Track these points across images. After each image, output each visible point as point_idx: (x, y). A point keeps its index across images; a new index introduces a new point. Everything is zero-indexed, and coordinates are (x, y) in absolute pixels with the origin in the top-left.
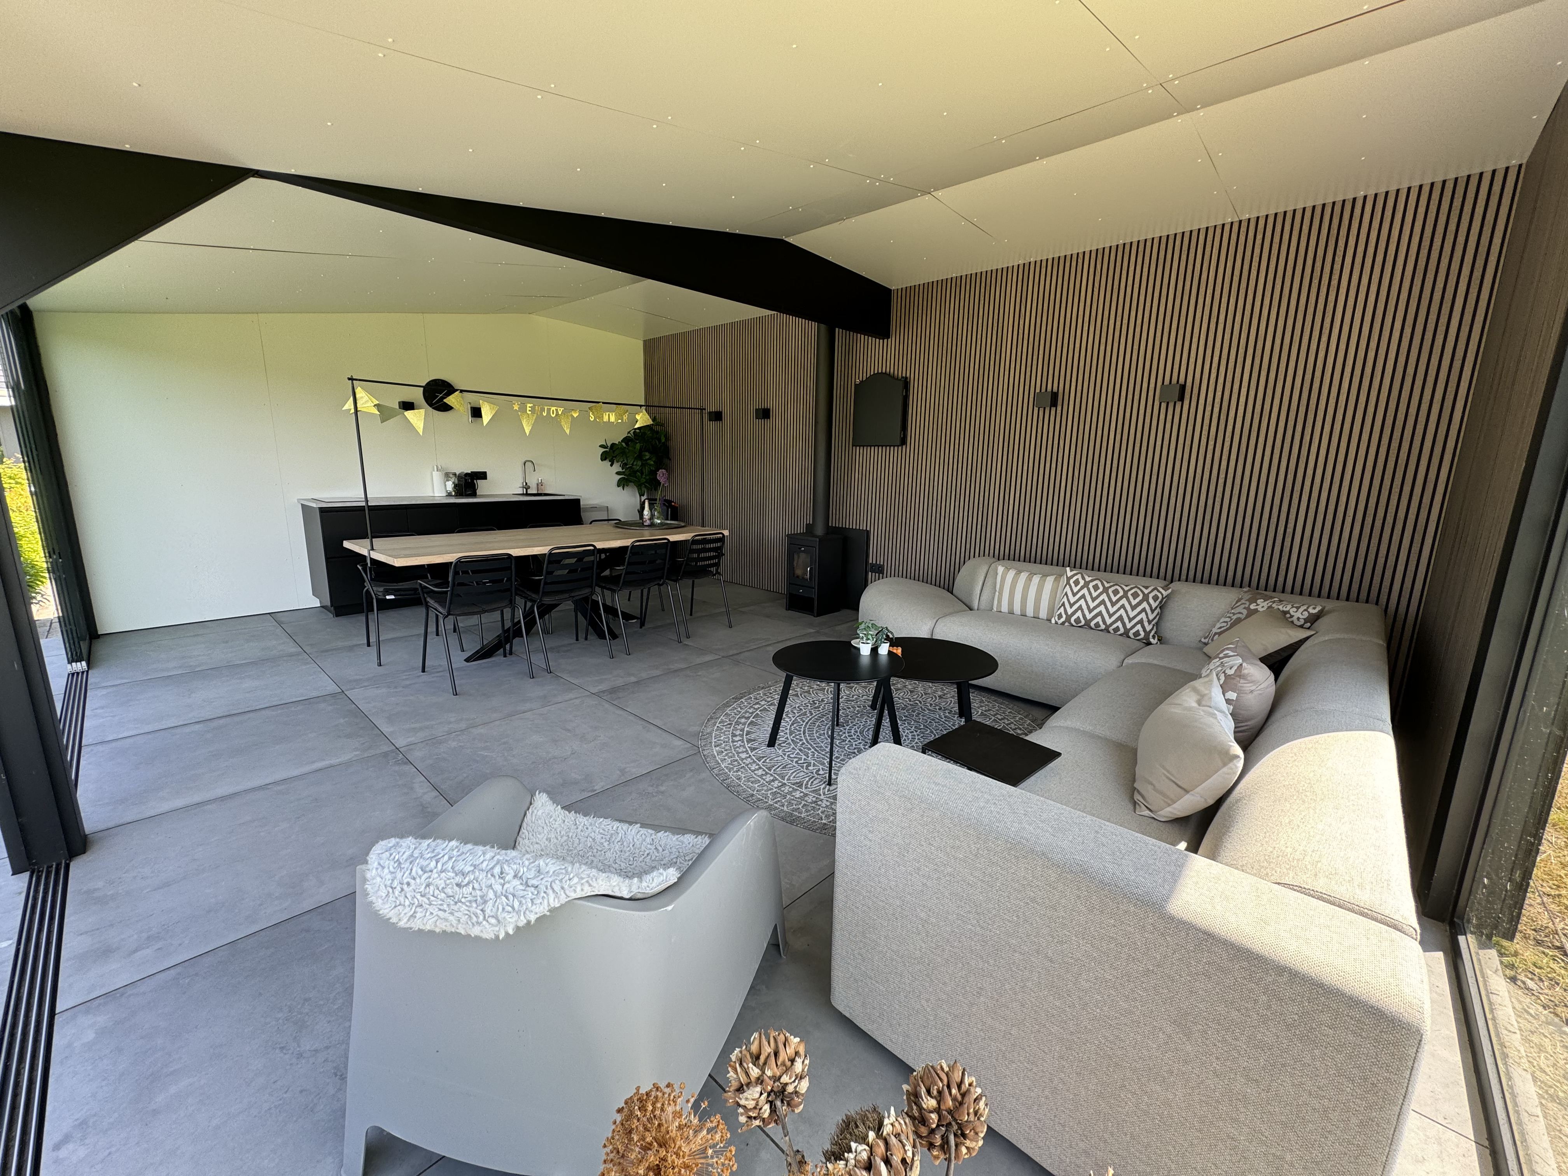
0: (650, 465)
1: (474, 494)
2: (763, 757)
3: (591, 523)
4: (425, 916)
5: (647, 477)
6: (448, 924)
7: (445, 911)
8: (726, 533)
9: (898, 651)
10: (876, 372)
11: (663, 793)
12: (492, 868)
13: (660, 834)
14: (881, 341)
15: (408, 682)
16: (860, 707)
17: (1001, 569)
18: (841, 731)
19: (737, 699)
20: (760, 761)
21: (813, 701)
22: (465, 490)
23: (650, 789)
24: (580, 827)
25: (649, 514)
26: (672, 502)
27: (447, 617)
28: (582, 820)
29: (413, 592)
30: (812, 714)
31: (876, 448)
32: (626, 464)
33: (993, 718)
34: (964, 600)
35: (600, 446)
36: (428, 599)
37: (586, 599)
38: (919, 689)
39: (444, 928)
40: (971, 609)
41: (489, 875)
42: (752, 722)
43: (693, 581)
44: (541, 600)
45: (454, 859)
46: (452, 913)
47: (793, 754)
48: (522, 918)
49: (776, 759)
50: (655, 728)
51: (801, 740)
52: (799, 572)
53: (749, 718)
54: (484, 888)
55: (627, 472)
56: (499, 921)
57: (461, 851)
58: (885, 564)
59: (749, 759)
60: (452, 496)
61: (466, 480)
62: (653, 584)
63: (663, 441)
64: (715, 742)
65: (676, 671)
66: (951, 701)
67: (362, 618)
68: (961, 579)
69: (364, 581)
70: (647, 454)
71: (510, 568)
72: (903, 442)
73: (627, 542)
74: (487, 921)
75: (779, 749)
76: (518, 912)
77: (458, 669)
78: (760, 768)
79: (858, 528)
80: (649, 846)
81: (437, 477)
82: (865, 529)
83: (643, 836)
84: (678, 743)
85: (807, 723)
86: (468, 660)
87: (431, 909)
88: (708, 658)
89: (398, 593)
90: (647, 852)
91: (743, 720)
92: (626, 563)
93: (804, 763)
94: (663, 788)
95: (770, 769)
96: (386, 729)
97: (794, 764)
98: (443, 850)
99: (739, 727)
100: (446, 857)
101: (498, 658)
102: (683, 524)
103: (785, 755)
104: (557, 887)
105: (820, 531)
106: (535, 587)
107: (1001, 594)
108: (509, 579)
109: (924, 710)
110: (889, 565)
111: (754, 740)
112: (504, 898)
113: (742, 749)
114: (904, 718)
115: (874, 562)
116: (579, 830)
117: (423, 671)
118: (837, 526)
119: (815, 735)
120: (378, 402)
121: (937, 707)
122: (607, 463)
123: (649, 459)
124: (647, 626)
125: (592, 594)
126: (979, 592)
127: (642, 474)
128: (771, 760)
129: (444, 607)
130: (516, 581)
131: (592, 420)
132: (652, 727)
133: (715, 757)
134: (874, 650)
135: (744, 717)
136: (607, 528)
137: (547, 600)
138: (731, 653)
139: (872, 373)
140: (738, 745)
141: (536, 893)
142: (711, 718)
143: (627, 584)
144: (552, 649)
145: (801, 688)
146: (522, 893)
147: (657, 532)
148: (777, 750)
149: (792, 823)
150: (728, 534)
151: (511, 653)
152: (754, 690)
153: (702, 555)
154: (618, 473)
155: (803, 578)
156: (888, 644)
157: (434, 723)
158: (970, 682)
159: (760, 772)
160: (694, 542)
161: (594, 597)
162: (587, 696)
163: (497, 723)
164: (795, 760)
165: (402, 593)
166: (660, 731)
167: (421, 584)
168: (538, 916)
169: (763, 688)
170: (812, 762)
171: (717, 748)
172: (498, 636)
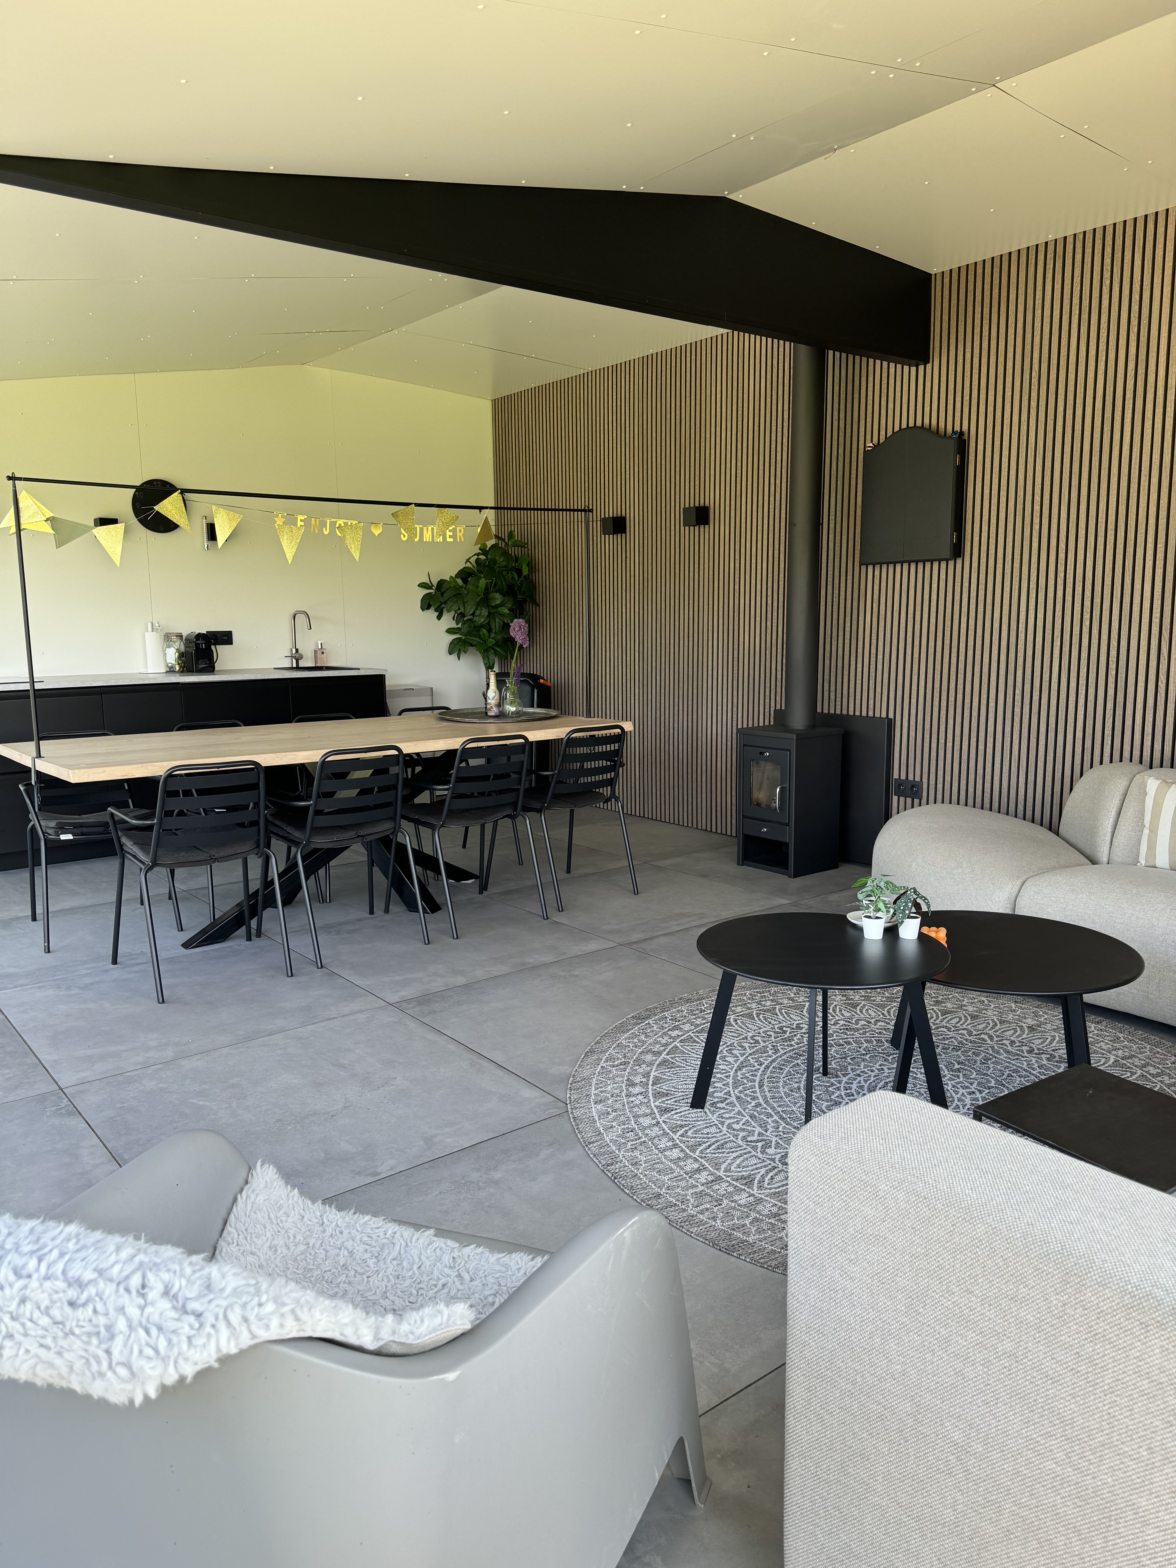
0: (503, 615)
1: (210, 668)
2: (682, 1126)
3: (400, 714)
4: (17, 1355)
5: (499, 637)
6: (54, 1372)
7: (48, 1348)
8: (628, 726)
9: (940, 934)
10: (904, 426)
11: (496, 1183)
12: (128, 1277)
13: (467, 1250)
14: (913, 369)
15: (88, 980)
16: (871, 1042)
17: (1152, 784)
18: (832, 1084)
19: (640, 1018)
20: (675, 1132)
21: (781, 1028)
22: (197, 663)
23: (475, 1176)
24: (329, 1230)
25: (497, 697)
26: (540, 677)
27: (150, 869)
28: (334, 1216)
29: (103, 828)
30: (776, 1051)
31: (905, 566)
32: (462, 615)
33: (1139, 1072)
34: (1081, 845)
35: (419, 585)
36: (124, 840)
37: (386, 841)
38: (990, 1013)
39: (51, 1380)
40: (1093, 862)
41: (121, 1290)
42: (664, 1062)
43: (572, 812)
44: (309, 842)
45: (67, 1257)
46: (59, 1354)
47: (738, 1122)
48: (171, 1369)
49: (705, 1131)
50: (492, 1067)
51: (754, 1098)
52: (760, 795)
53: (659, 1053)
54: (112, 1312)
55: (466, 629)
56: (133, 1373)
57: (81, 1242)
58: (925, 780)
59: (657, 1129)
60: (174, 672)
61: (197, 645)
62: (501, 815)
63: (525, 571)
64: (596, 1095)
65: (535, 967)
66: (1054, 1038)
67: (25, 874)
68: (1072, 803)
69: (29, 813)
70: (498, 595)
71: (256, 787)
72: (957, 551)
73: (454, 743)
74: (115, 1372)
75: (713, 1113)
76: (165, 1360)
77: (171, 960)
78: (675, 1146)
79: (871, 714)
80: (447, 1271)
81: (152, 641)
82: (884, 715)
83: (438, 1252)
84: (529, 1093)
85: (767, 1067)
86: (187, 945)
87: (28, 1343)
88: (593, 946)
89: (78, 830)
90: (443, 1281)
91: (649, 1057)
92: (453, 779)
93: (757, 1141)
94: (497, 1175)
95: (693, 1148)
96: (46, 1056)
97: (740, 1142)
98: (53, 1239)
99: (641, 1070)
100: (55, 1253)
101: (236, 943)
102: (553, 713)
103: (723, 1123)
104: (235, 1317)
105: (799, 720)
106: (298, 818)
107: (1154, 831)
108: (256, 805)
109: (998, 1053)
110: (932, 782)
111: (667, 1095)
112: (142, 1333)
113: (644, 1110)
114: (957, 1066)
115: (903, 777)
116: (328, 1234)
117: (115, 961)
118: (832, 712)
119: (781, 1090)
120: (52, 515)
121: (1025, 1048)
122: (432, 614)
123: (501, 605)
124: (492, 890)
125: (396, 830)
126: (1109, 830)
127: (490, 631)
128: (696, 1132)
129: (146, 851)
130: (267, 807)
131: (404, 539)
132: (485, 1064)
133: (594, 1121)
134: (891, 932)
135: (649, 1051)
136: (427, 720)
137: (321, 842)
138: (635, 937)
139: (897, 429)
140: (638, 1102)
141: (197, 1325)
142: (592, 1051)
143: (455, 815)
144: (327, 928)
145: (759, 1003)
146: (172, 1325)
147: (509, 726)
148: (708, 1115)
149: (728, 1251)
150: (632, 729)
151: (259, 934)
152: (672, 1004)
153: (588, 765)
154: (450, 631)
155: (768, 807)
156: (919, 920)
157: (123, 1048)
158: (1088, 998)
159: (675, 1153)
160: (571, 742)
161: (400, 839)
162: (381, 1008)
163: (224, 1051)
164: (742, 1134)
165: (85, 830)
166: (500, 1073)
167: (112, 814)
168: (199, 1368)
169: (688, 1001)
170: (774, 1139)
171: (599, 1107)
172: (238, 905)
